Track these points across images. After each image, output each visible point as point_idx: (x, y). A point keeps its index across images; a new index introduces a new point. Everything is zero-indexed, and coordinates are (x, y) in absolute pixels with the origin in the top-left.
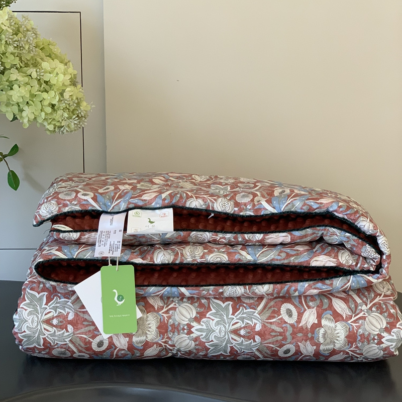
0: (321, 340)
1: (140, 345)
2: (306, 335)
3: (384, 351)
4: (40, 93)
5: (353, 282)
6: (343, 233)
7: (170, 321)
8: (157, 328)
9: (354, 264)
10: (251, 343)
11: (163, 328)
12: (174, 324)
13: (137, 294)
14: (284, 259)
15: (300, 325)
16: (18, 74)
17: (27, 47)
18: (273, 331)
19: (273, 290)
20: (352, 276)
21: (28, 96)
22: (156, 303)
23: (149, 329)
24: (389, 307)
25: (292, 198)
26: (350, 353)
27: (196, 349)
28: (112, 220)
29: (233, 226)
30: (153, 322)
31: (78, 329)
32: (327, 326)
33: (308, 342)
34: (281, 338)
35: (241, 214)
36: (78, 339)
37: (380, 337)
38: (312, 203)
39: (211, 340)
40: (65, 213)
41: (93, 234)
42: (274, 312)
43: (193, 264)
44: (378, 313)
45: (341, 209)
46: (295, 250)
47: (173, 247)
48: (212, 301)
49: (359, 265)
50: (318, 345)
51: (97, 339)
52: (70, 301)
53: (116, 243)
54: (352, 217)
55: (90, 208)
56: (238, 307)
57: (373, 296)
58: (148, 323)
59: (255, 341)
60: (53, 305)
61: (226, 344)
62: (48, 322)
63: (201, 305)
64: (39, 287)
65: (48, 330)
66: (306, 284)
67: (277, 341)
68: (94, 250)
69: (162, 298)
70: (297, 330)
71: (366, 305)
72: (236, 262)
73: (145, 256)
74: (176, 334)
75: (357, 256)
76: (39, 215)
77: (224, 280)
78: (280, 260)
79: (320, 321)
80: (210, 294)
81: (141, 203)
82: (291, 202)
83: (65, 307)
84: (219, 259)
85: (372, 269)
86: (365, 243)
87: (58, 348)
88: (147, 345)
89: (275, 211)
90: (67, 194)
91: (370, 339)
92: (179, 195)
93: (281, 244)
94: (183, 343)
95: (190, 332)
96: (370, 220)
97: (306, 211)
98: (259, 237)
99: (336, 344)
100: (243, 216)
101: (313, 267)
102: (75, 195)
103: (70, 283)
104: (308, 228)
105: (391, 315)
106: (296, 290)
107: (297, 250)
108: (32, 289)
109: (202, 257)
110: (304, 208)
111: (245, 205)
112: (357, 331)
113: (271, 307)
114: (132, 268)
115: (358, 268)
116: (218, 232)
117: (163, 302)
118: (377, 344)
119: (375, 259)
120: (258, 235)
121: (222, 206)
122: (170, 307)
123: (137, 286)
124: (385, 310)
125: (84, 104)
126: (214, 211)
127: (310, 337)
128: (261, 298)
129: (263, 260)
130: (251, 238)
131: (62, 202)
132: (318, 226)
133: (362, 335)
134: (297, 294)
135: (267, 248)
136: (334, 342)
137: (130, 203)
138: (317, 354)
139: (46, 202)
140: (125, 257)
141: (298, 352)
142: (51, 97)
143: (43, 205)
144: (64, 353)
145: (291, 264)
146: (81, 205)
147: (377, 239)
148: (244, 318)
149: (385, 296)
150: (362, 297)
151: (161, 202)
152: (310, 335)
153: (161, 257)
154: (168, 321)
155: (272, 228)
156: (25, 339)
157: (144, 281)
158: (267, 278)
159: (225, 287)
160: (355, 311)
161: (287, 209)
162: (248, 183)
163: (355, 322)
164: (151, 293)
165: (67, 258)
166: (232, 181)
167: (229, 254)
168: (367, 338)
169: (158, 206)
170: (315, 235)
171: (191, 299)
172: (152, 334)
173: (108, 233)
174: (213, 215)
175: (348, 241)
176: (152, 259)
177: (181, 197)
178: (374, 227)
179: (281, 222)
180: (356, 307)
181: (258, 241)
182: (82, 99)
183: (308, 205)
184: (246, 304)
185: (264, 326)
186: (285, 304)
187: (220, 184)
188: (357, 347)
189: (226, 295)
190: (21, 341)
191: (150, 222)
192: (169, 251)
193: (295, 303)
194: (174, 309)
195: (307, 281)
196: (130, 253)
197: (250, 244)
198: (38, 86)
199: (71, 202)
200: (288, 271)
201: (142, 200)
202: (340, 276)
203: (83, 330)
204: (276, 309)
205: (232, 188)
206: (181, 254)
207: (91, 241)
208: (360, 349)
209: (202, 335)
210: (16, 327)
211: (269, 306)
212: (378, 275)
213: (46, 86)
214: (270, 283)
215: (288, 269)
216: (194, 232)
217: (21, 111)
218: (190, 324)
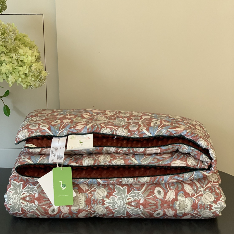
0: (178, 208)
1: (76, 211)
2: (169, 205)
3: (213, 214)
4: (18, 67)
5: (195, 175)
6: (190, 147)
7: (92, 197)
8: (85, 202)
9: (196, 165)
10: (138, 210)
11: (88, 202)
12: (94, 199)
13: (73, 183)
14: (156, 163)
15: (166, 199)
16: (5, 57)
17: (10, 42)
18: (150, 202)
19: (150, 180)
20: (195, 172)
21: (11, 69)
22: (84, 188)
23: (81, 203)
24: (216, 189)
25: (160, 128)
26: (194, 214)
27: (107, 213)
28: (59, 141)
29: (127, 143)
30: (83, 198)
31: (40, 203)
32: (181, 200)
33: (170, 209)
34: (155, 207)
35: (132, 137)
36: (41, 208)
37: (211, 206)
38: (172, 131)
39: (115, 208)
40: (32, 137)
41: (48, 149)
42: (151, 192)
43: (105, 166)
44: (209, 192)
45: (188, 134)
46: (162, 157)
47: (93, 156)
48: (116, 186)
49: (199, 166)
50: (176, 210)
51: (52, 208)
52: (36, 187)
53: (61, 154)
54: (195, 139)
55: (47, 134)
56: (130, 189)
57: (207, 182)
58: (80, 199)
59: (140, 209)
60: (26, 189)
61: (124, 210)
62: (24, 199)
63: (110, 189)
64: (18, 179)
65: (24, 204)
66: (169, 177)
67: (153, 209)
68: (48, 159)
69: (87, 184)
70: (164, 202)
71: (203, 188)
72: (129, 164)
73: (78, 161)
74: (96, 205)
75: (198, 160)
76: (18, 138)
77: (122, 175)
78: (154, 163)
79: (176, 198)
80: (114, 183)
81: (75, 131)
82: (160, 130)
83: (33, 190)
84: (119, 163)
85: (206, 168)
86: (202, 153)
87: (29, 213)
88: (79, 211)
89: (151, 135)
90: (34, 126)
91: (205, 207)
92: (96, 127)
93: (155, 153)
94: (100, 210)
95: (103, 204)
96: (205, 140)
97: (169, 135)
98: (142, 150)
99: (186, 210)
100: (133, 138)
101: (173, 167)
102: (38, 126)
103: (36, 177)
104: (170, 145)
105: (217, 194)
106: (163, 180)
107: (164, 157)
108: (14, 180)
109: (110, 162)
110: (167, 133)
111: (134, 131)
112: (198, 203)
113: (149, 190)
114: (70, 168)
115: (198, 167)
116: (119, 147)
117: (88, 187)
118: (209, 210)
119: (208, 162)
120: (141, 149)
121: (121, 132)
122: (92, 190)
123: (73, 178)
124: (213, 191)
125: (44, 72)
126: (116, 135)
127: (171, 206)
128: (143, 184)
129: (144, 163)
130: (137, 151)
131: (31, 130)
132: (176, 144)
133: (201, 205)
134: (163, 182)
135: (146, 156)
136: (185, 209)
137: (69, 131)
138: (175, 215)
139: (22, 131)
140: (66, 162)
141: (165, 214)
142: (24, 69)
143: (20, 132)
144: (33, 216)
145: (160, 165)
146: (42, 132)
147: (209, 151)
148: (134, 196)
149: (214, 182)
150: (201, 183)
151: (86, 130)
152: (171, 205)
153: (87, 162)
154: (91, 198)
155: (150, 145)
156: (11, 208)
157: (77, 175)
158: (147, 173)
159: (123, 179)
160: (196, 191)
161: (158, 134)
162: (138, 116)
163: (196, 197)
164: (81, 182)
165: (33, 163)
166: (128, 115)
167: (125, 160)
168: (203, 207)
169: (85, 133)
170: (174, 148)
171: (104, 185)
172: (82, 205)
173: (57, 148)
174: (116, 137)
175: (192, 152)
176: (81, 163)
177: (98, 127)
178: (207, 144)
179: (155, 141)
180: (197, 189)
181: (142, 152)
182: (42, 69)
183: (170, 132)
184: (135, 187)
185: (145, 200)
186: (157, 187)
187: (121, 117)
188: (198, 212)
189: (124, 183)
190: (9, 209)
191: (80, 142)
192: (91, 159)
193: (163, 187)
194: (94, 191)
195: (169, 175)
196: (69, 160)
197: (137, 154)
198: (17, 63)
199: (36, 131)
200: (159, 169)
201: (76, 129)
202: (188, 172)
203: (43, 203)
204: (152, 191)
205: (128, 120)
206: (98, 160)
207: (47, 153)
208: (199, 213)
209: (110, 205)
210: (6, 202)
211: (148, 189)
212: (210, 171)
213: (21, 63)
214: (148, 176)
215: (159, 168)
216: (105, 148)
217: (8, 77)
218: (103, 200)
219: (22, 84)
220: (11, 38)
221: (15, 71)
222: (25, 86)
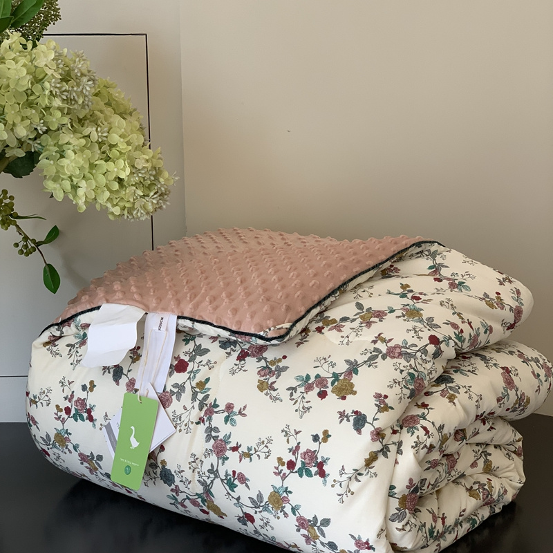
219: (109, 205)
220: (84, 91)
221: (94, 171)
222: (117, 211)
